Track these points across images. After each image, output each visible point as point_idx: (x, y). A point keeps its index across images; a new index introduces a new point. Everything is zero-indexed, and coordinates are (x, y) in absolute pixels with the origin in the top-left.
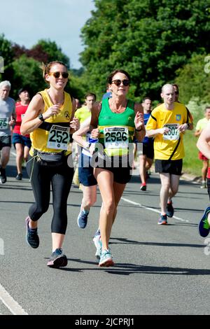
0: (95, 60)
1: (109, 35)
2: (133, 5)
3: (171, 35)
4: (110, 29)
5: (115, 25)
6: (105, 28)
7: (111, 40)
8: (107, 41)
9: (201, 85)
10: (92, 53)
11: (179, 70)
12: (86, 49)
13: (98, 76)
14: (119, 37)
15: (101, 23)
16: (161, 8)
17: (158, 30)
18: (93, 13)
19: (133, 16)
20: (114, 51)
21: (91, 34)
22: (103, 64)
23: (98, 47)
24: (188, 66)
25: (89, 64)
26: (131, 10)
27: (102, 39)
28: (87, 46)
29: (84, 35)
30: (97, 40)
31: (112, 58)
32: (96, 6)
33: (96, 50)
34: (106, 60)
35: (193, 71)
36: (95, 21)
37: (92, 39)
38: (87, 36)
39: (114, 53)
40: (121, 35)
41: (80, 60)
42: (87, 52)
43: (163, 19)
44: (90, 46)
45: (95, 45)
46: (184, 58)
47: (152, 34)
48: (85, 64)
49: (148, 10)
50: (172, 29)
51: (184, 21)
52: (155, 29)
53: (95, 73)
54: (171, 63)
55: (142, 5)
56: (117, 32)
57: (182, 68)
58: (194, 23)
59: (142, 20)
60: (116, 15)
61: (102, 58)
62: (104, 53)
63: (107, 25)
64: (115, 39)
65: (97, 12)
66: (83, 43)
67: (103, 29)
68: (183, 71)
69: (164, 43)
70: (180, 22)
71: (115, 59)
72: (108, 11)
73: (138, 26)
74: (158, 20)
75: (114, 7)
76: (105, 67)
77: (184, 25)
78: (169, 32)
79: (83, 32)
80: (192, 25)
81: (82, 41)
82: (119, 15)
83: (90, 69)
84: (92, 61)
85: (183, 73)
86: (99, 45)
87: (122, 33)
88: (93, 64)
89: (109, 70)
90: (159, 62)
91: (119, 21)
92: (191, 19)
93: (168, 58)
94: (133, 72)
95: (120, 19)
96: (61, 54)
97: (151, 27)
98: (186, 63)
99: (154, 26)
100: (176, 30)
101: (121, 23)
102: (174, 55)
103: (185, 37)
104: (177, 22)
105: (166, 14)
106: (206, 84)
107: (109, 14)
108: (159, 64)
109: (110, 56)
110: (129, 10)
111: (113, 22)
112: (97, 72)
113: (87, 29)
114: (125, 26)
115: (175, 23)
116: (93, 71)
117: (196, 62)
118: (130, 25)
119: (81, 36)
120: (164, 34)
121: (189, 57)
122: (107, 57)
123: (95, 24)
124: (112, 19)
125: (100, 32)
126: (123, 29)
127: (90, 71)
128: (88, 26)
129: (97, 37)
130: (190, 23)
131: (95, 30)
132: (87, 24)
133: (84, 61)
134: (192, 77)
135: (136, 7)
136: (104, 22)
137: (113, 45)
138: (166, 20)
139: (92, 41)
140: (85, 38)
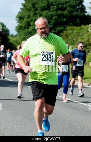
0: (23, 30)
1: (29, 18)
2: (40, 5)
3: (57, 18)
4: (29, 16)
5: (31, 14)
6: (27, 15)
7: (30, 21)
8: (28, 21)
9: (72, 40)
10: (21, 27)
11: (61, 33)
12: (18, 25)
13: (24, 37)
14: (33, 19)
15: (25, 13)
16: (52, 6)
17: (51, 16)
18: (21, 9)
19: (39, 9)
20: (31, 25)
21: (20, 18)
22: (26, 31)
23: (24, 24)
24: (65, 32)
25: (20, 32)
26: (39, 7)
27: (26, 20)
28: (18, 24)
29: (17, 18)
30: (23, 21)
31: (31, 29)
32: (23, 6)
33: (23, 25)
34: (28, 30)
35: (68, 34)
36: (22, 13)
37: (21, 20)
38: (19, 19)
39: (31, 26)
40: (34, 18)
41: (16, 30)
42: (19, 26)
43: (53, 11)
44: (20, 23)
45: (23, 23)
46: (63, 28)
47: (49, 18)
48: (18, 32)
49: (46, 7)
50: (57, 15)
51: (63, 12)
52: (49, 15)
53: (23, 36)
54: (57, 31)
55: (44, 5)
56: (32, 17)
57: (63, 32)
58: (67, 13)
59: (44, 11)
60: (32, 9)
61: (26, 29)
62: (27, 26)
63: (28, 14)
64: (32, 20)
65: (23, 8)
66: (17, 22)
67: (26, 16)
68: (63, 34)
69: (54, 21)
70: (61, 12)
71: (32, 29)
72: (28, 8)
73: (42, 14)
74: (51, 12)
75: (31, 6)
76: (27, 32)
77: (63, 13)
78: (56, 16)
79: (17, 17)
80: (66, 14)
81: (17, 21)
82: (33, 9)
83: (20, 34)
84: (21, 30)
85: (63, 35)
86: (24, 23)
87: (35, 17)
88: (22, 31)
89: (29, 34)
90: (52, 30)
91: (33, 12)
92: (66, 11)
93: (56, 28)
95: (34, 11)
96: (6, 28)
97: (48, 15)
98: (64, 30)
99: (49, 14)
100: (59, 16)
101: (34, 13)
102: (58, 27)
103: (64, 19)
104: (59, 12)
105: (54, 9)
106: (75, 39)
107: (29, 9)
108: (52, 31)
109: (30, 28)
110: (38, 7)
111: (30, 12)
112: (24, 35)
113: (19, 16)
114: (36, 14)
115: (59, 13)
116: (22, 34)
117: (69, 30)
118: (38, 14)
119: (16, 19)
120: (54, 18)
121: (65, 28)
122: (28, 28)
123: (22, 14)
124: (30, 11)
125: (24, 17)
126: (35, 16)
127: (20, 35)
128: (19, 14)
129: (23, 19)
130: (66, 12)
131: (22, 16)
132: (18, 14)
133: (18, 30)
134: (68, 36)
135: (41, 5)
136: (27, 12)
137: (31, 23)
138: (54, 11)
139: (21, 21)
140: (18, 20)
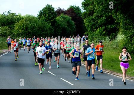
94: (103, 21)
